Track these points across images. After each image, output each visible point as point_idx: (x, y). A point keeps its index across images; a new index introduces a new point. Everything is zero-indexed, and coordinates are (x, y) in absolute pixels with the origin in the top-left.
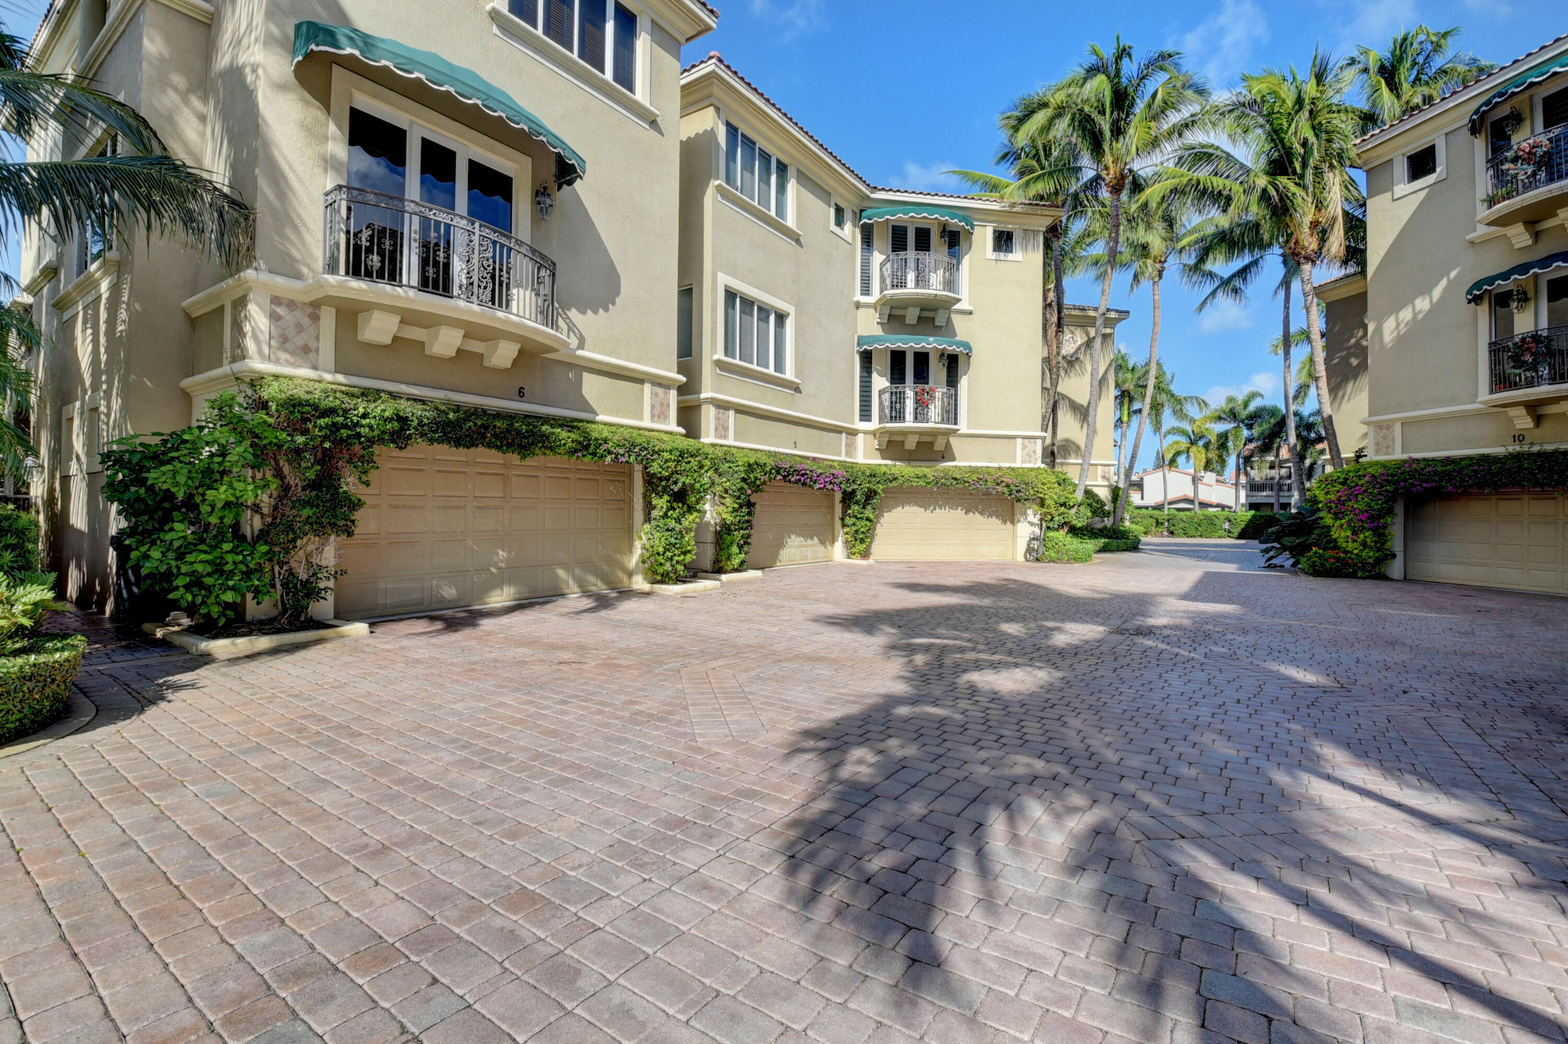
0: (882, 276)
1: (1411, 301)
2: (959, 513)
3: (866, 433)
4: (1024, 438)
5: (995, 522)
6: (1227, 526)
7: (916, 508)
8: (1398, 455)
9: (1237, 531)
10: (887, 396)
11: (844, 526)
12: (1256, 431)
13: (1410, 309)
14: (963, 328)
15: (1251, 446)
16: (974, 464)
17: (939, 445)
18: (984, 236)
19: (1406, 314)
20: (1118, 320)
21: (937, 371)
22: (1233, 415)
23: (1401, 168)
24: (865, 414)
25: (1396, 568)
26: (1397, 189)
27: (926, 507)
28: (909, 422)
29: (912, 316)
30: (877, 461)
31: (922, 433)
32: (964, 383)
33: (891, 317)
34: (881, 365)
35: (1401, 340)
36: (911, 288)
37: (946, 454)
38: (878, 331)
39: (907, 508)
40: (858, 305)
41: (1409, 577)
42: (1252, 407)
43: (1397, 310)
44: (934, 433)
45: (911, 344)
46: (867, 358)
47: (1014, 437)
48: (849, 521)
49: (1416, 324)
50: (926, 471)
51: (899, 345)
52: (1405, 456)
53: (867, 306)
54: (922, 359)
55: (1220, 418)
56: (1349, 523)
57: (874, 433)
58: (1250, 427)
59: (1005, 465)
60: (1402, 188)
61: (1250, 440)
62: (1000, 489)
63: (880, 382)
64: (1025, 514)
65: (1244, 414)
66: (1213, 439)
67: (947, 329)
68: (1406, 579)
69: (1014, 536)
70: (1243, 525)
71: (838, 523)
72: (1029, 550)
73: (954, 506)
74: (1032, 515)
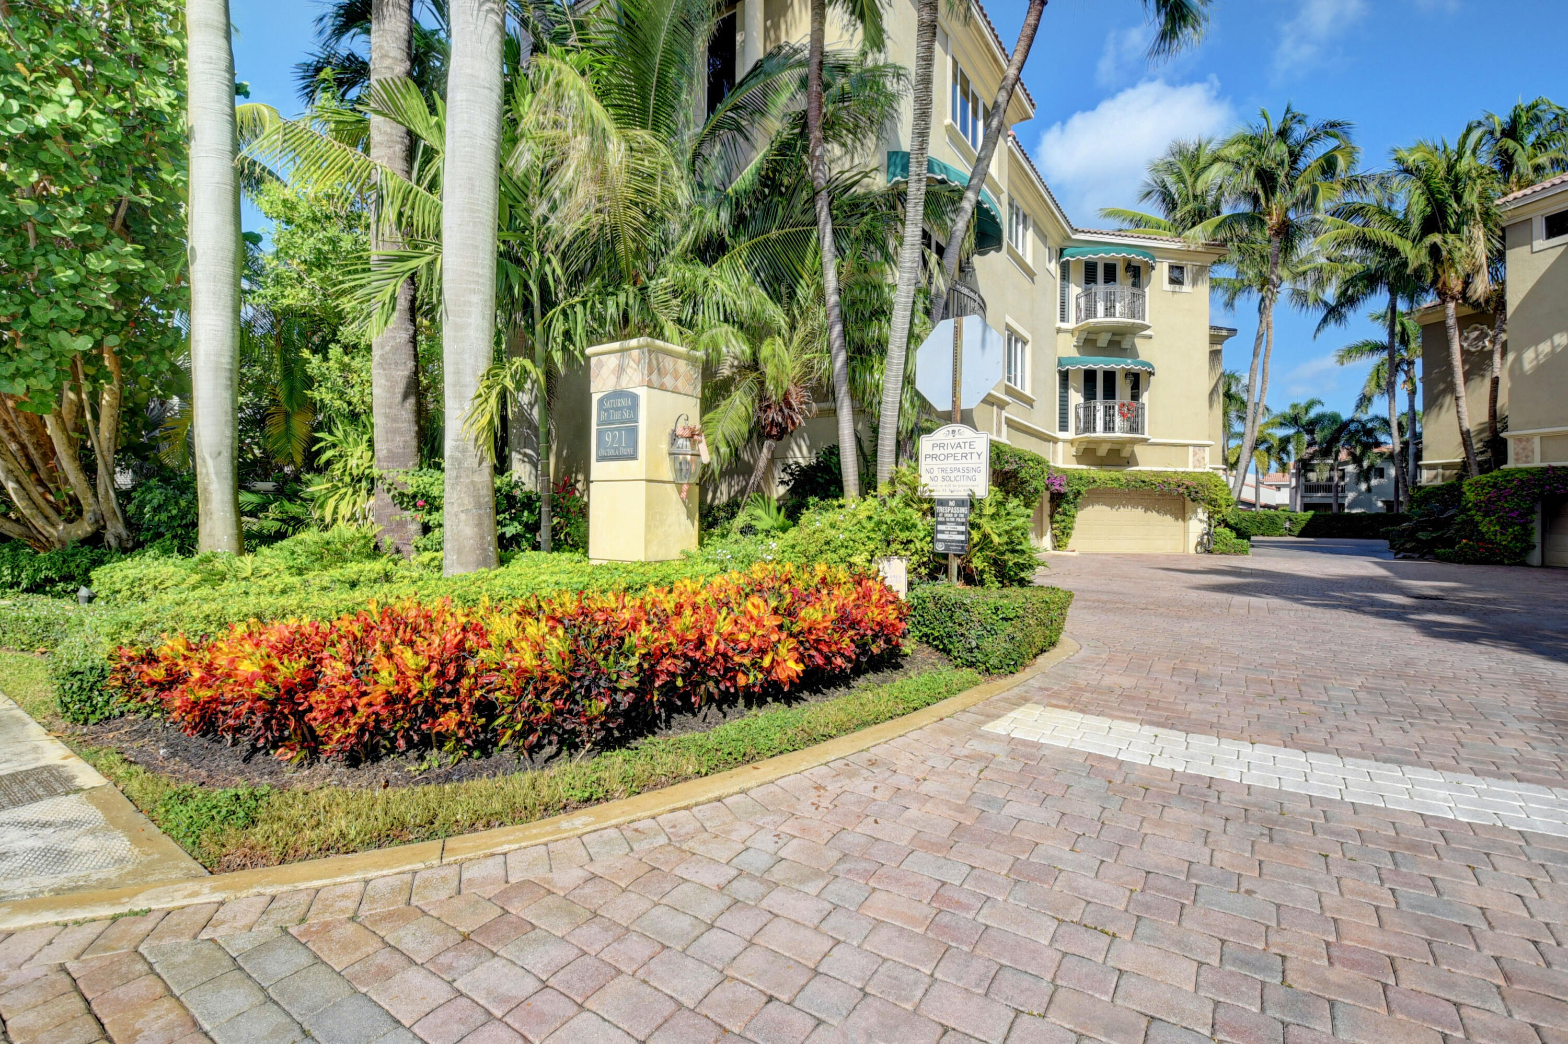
0: (1078, 306)
1: (1550, 337)
2: (1140, 511)
3: (1065, 441)
4: (1195, 446)
5: (1169, 519)
6: (1287, 525)
7: (1105, 508)
8: (1537, 463)
9: (1297, 530)
10: (1081, 412)
11: (1052, 523)
12: (1318, 437)
13: (1548, 343)
14: (1146, 351)
15: (1311, 450)
16: (1155, 469)
17: (1125, 453)
18: (1162, 271)
19: (1545, 347)
20: (1227, 337)
21: (1123, 388)
22: (1294, 420)
23: (1539, 226)
24: (1064, 426)
25: (1535, 557)
26: (1535, 243)
27: (1112, 506)
28: (1100, 433)
29: (1103, 340)
30: (1073, 465)
31: (1112, 442)
32: (1145, 398)
33: (1086, 341)
34: (1076, 382)
35: (1540, 369)
36: (1100, 318)
37: (1131, 461)
38: (1074, 353)
39: (1097, 507)
40: (1059, 331)
41: (1547, 563)
42: (1312, 414)
43: (1537, 343)
44: (1123, 443)
45: (1100, 364)
46: (1064, 377)
47: (1187, 446)
48: (1058, 517)
49: (1554, 355)
50: (1118, 475)
51: (1092, 366)
52: (1545, 465)
53: (1066, 331)
54: (1110, 377)
55: (1281, 424)
56: (1498, 519)
57: (1072, 442)
58: (1311, 432)
59: (1180, 469)
60: (1540, 243)
61: (1310, 445)
62: (1181, 490)
63: (1076, 398)
64: (1195, 512)
65: (1305, 419)
66: (1275, 443)
67: (1132, 353)
68: (1544, 566)
69: (1186, 532)
70: (1303, 524)
71: (1047, 520)
72: (1200, 543)
73: (1135, 506)
74: (1202, 514)
